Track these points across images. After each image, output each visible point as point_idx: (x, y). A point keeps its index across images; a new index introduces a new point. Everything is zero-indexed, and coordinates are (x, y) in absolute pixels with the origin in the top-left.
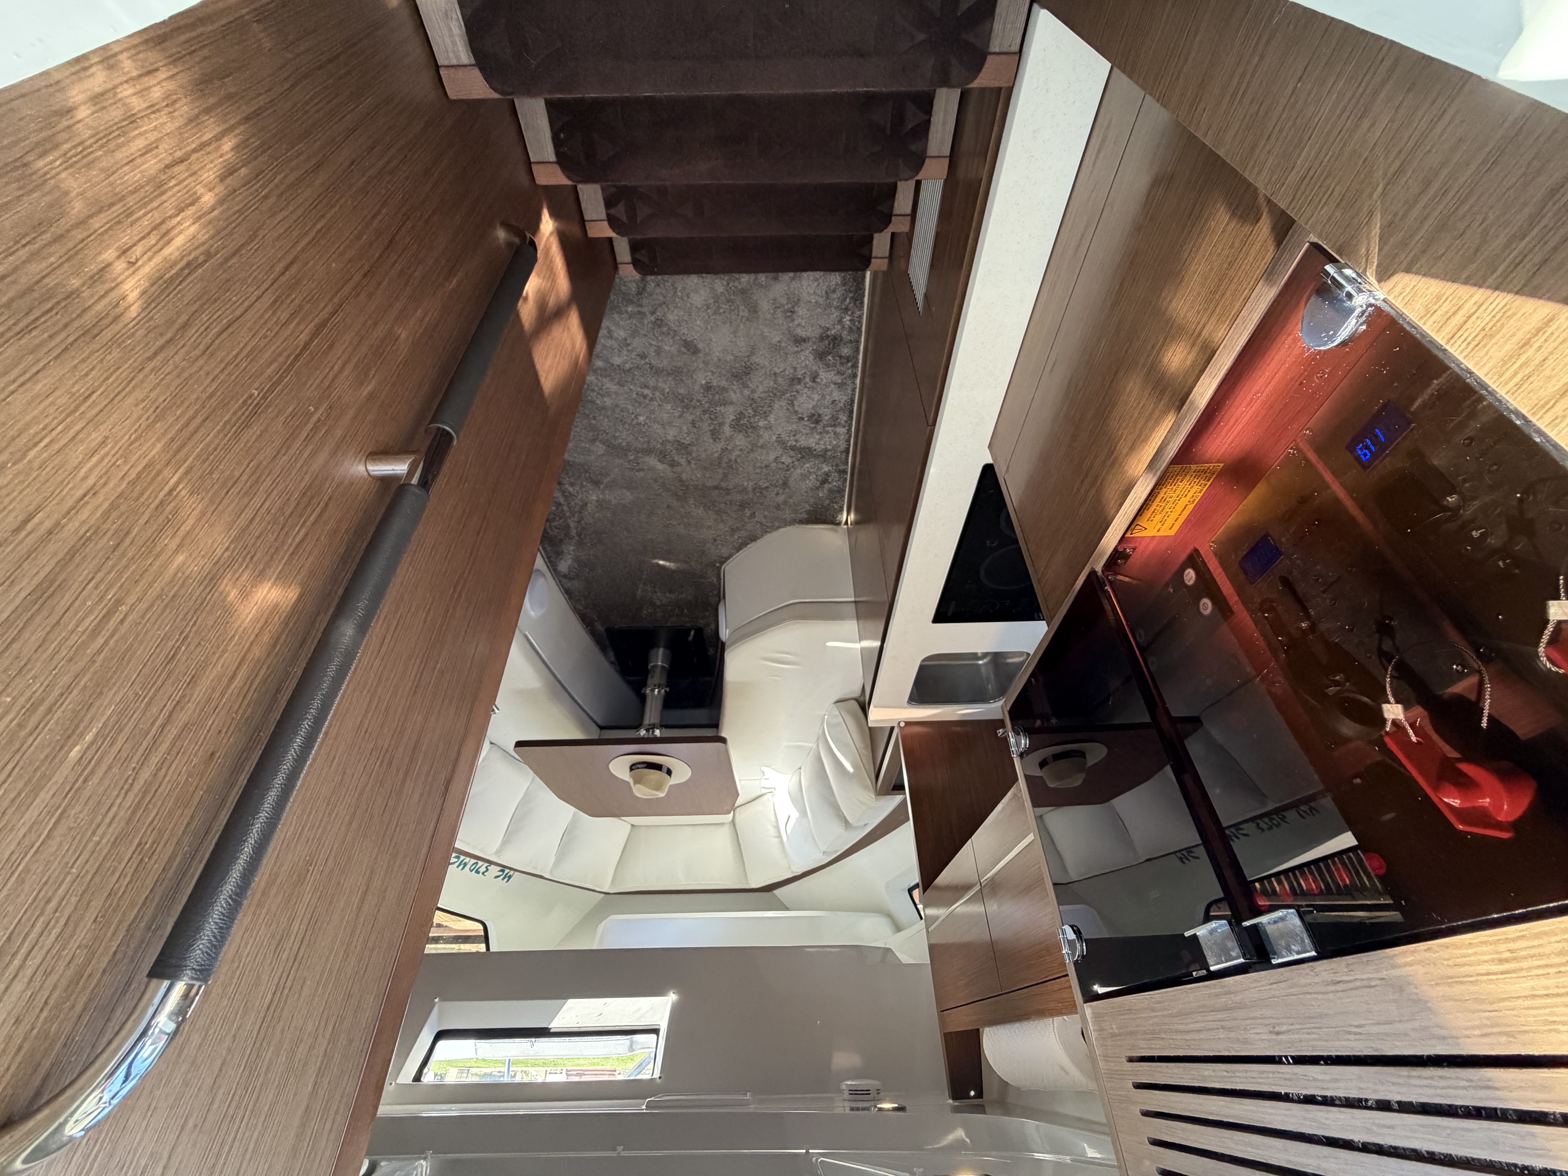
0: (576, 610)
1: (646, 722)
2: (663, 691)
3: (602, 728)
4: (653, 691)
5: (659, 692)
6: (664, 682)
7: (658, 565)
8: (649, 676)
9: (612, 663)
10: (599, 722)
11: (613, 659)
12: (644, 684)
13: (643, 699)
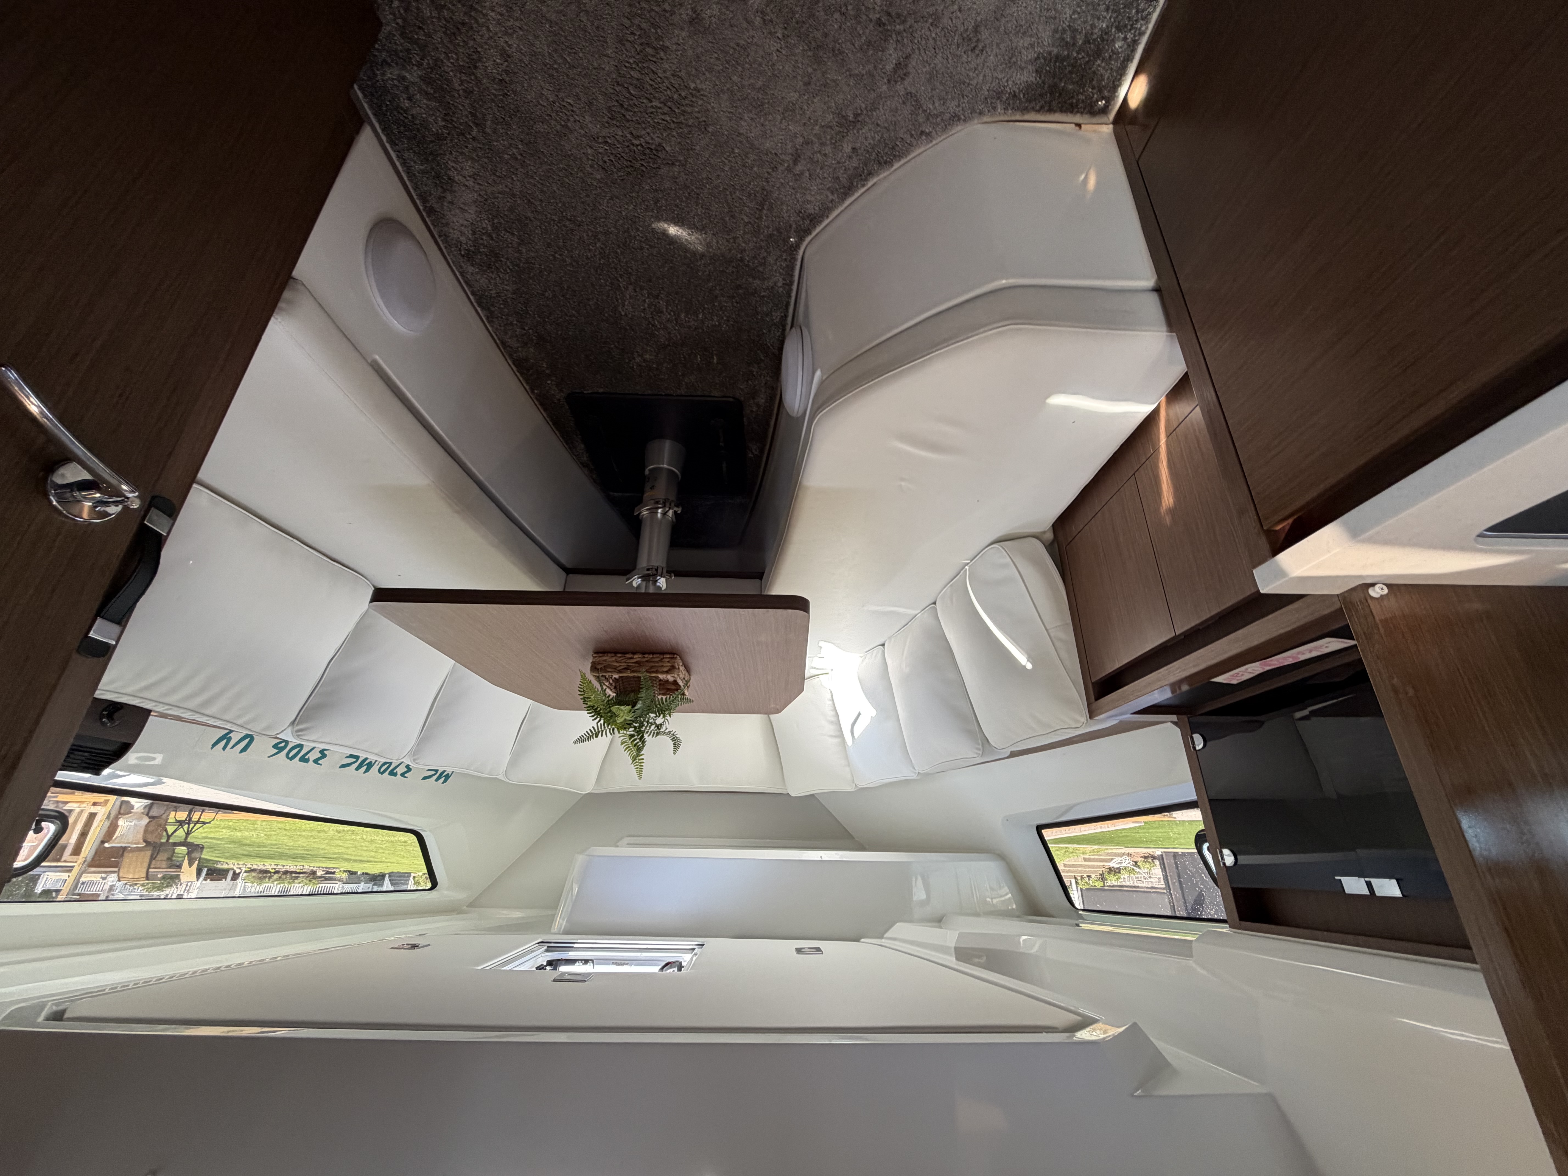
0: (503, 346)
1: (643, 562)
2: (670, 513)
3: (568, 571)
4: (653, 511)
5: (664, 514)
6: (672, 497)
7: (665, 233)
8: (647, 488)
9: (584, 465)
10: (563, 560)
11: (585, 458)
12: (639, 502)
13: (635, 526)
